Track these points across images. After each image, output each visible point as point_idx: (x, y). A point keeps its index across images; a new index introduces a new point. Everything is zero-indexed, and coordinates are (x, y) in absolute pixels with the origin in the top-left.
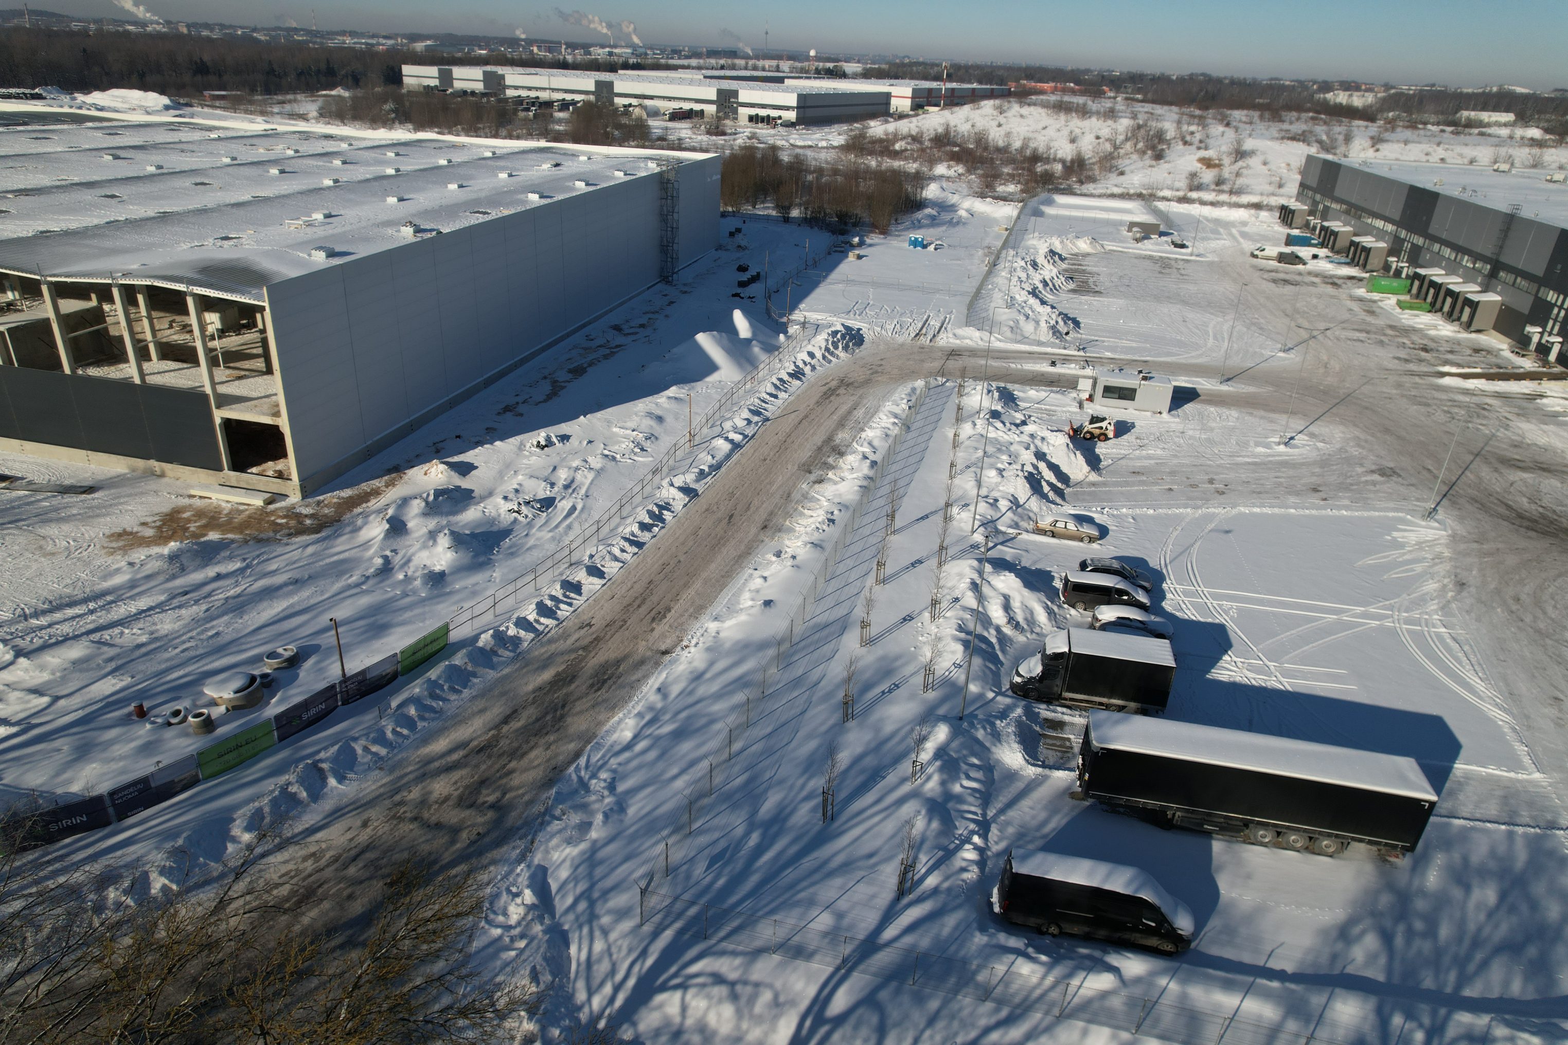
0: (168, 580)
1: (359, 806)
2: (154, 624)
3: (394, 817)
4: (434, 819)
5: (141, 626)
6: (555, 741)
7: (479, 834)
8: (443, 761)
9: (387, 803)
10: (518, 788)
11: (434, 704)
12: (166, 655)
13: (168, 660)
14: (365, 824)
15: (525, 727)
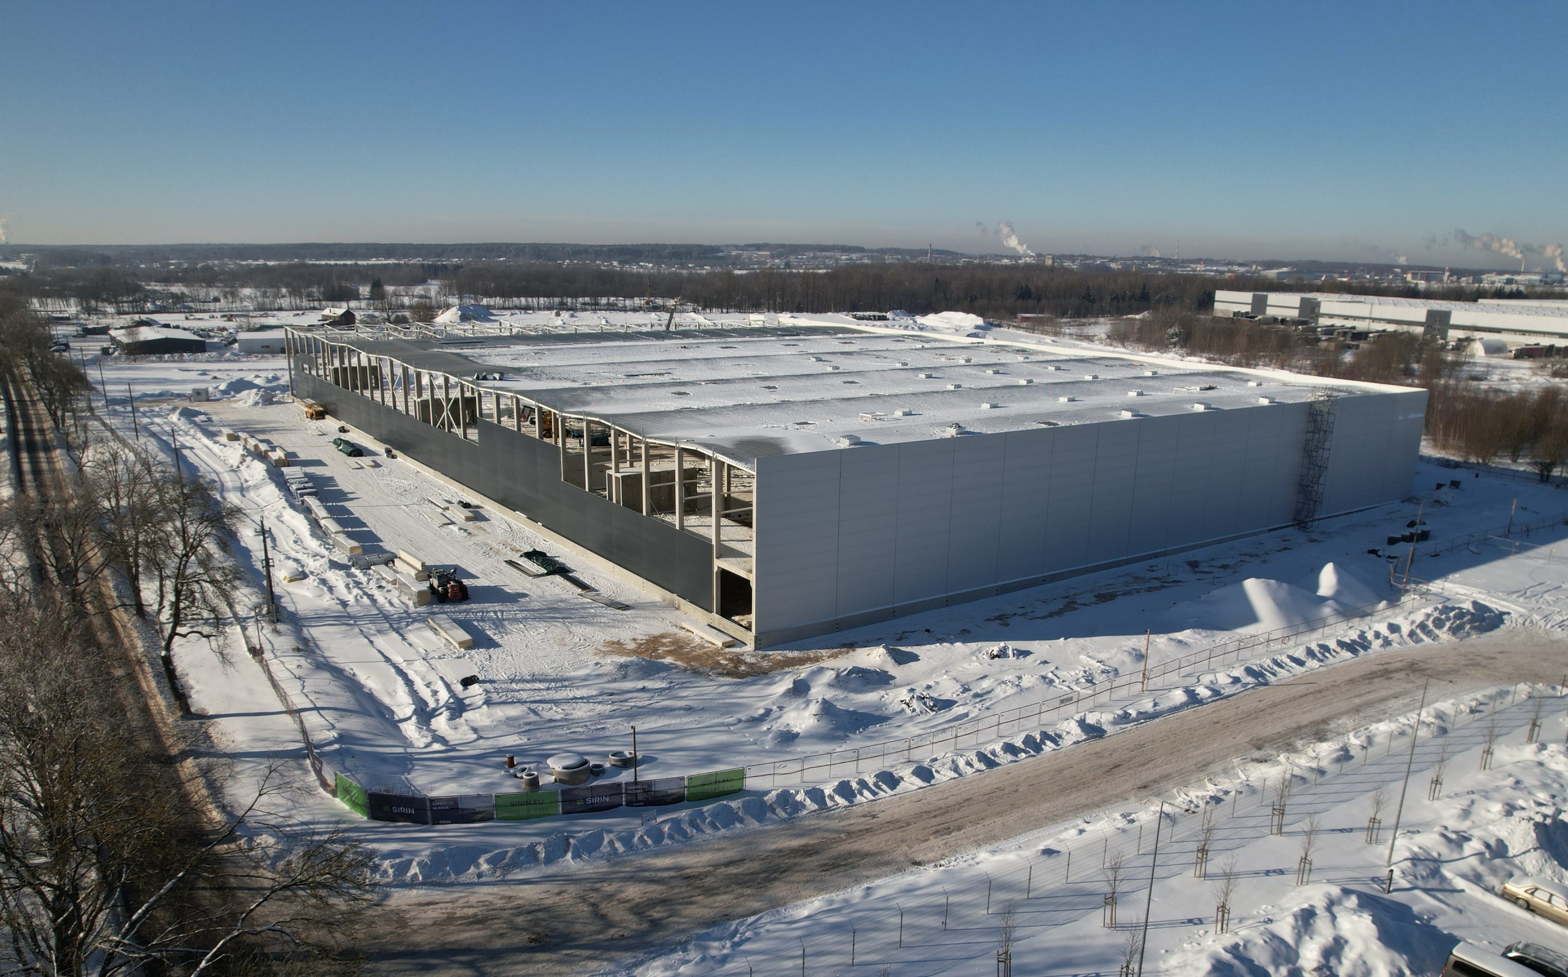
0: (609, 682)
1: (570, 879)
2: (574, 709)
3: (581, 897)
4: (604, 911)
5: (565, 707)
6: (749, 895)
7: (623, 936)
8: (654, 874)
9: (588, 885)
10: (685, 917)
11: (689, 830)
12: (560, 732)
13: (558, 736)
14: (559, 894)
15: (737, 875)
